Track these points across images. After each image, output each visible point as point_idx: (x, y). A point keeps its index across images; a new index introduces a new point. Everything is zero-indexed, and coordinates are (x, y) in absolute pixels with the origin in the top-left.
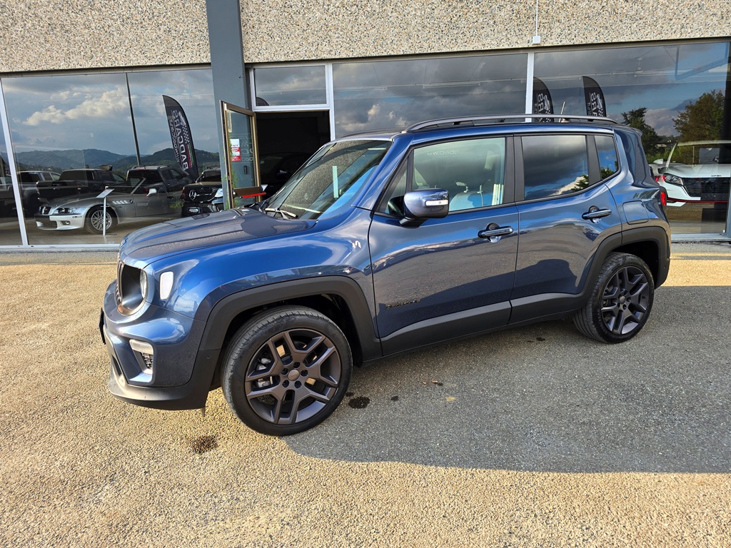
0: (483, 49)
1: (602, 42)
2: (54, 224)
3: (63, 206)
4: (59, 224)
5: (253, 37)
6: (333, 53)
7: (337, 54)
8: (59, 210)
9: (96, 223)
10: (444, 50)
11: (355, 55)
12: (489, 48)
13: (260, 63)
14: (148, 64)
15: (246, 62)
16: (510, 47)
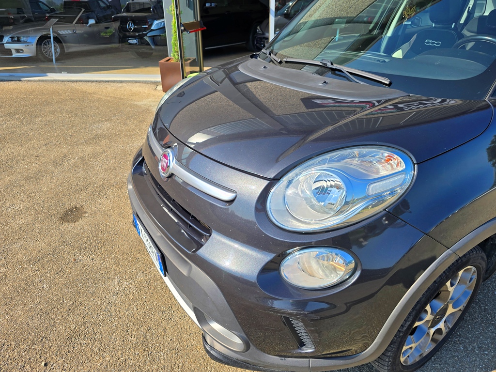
2: (9, 52)
3: (15, 34)
4: (13, 51)
8: (12, 38)
9: (46, 52)
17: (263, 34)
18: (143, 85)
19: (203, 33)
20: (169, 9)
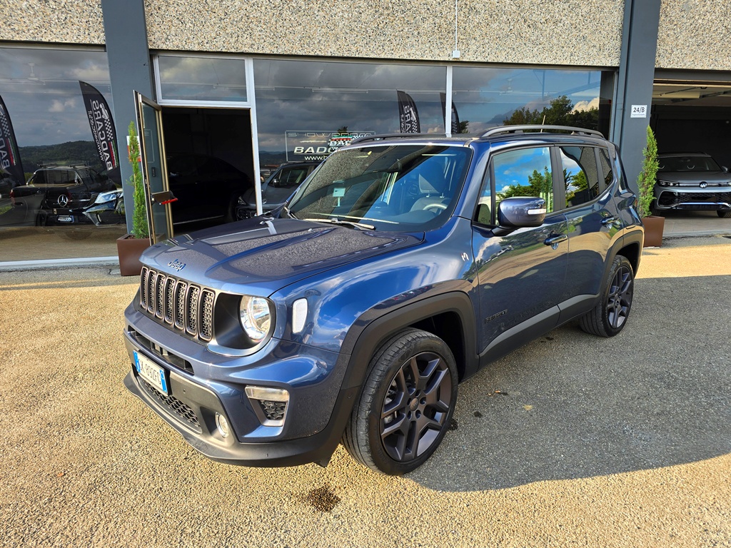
0: (408, 58)
1: (510, 61)
5: (158, 20)
6: (255, 47)
7: (260, 48)
10: (372, 56)
11: (280, 52)
12: (413, 58)
13: (168, 50)
14: (17, 38)
15: (150, 47)
16: (433, 59)
17: (247, 205)
18: (89, 270)
19: (173, 204)
20: (129, 180)
